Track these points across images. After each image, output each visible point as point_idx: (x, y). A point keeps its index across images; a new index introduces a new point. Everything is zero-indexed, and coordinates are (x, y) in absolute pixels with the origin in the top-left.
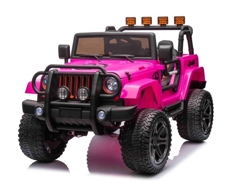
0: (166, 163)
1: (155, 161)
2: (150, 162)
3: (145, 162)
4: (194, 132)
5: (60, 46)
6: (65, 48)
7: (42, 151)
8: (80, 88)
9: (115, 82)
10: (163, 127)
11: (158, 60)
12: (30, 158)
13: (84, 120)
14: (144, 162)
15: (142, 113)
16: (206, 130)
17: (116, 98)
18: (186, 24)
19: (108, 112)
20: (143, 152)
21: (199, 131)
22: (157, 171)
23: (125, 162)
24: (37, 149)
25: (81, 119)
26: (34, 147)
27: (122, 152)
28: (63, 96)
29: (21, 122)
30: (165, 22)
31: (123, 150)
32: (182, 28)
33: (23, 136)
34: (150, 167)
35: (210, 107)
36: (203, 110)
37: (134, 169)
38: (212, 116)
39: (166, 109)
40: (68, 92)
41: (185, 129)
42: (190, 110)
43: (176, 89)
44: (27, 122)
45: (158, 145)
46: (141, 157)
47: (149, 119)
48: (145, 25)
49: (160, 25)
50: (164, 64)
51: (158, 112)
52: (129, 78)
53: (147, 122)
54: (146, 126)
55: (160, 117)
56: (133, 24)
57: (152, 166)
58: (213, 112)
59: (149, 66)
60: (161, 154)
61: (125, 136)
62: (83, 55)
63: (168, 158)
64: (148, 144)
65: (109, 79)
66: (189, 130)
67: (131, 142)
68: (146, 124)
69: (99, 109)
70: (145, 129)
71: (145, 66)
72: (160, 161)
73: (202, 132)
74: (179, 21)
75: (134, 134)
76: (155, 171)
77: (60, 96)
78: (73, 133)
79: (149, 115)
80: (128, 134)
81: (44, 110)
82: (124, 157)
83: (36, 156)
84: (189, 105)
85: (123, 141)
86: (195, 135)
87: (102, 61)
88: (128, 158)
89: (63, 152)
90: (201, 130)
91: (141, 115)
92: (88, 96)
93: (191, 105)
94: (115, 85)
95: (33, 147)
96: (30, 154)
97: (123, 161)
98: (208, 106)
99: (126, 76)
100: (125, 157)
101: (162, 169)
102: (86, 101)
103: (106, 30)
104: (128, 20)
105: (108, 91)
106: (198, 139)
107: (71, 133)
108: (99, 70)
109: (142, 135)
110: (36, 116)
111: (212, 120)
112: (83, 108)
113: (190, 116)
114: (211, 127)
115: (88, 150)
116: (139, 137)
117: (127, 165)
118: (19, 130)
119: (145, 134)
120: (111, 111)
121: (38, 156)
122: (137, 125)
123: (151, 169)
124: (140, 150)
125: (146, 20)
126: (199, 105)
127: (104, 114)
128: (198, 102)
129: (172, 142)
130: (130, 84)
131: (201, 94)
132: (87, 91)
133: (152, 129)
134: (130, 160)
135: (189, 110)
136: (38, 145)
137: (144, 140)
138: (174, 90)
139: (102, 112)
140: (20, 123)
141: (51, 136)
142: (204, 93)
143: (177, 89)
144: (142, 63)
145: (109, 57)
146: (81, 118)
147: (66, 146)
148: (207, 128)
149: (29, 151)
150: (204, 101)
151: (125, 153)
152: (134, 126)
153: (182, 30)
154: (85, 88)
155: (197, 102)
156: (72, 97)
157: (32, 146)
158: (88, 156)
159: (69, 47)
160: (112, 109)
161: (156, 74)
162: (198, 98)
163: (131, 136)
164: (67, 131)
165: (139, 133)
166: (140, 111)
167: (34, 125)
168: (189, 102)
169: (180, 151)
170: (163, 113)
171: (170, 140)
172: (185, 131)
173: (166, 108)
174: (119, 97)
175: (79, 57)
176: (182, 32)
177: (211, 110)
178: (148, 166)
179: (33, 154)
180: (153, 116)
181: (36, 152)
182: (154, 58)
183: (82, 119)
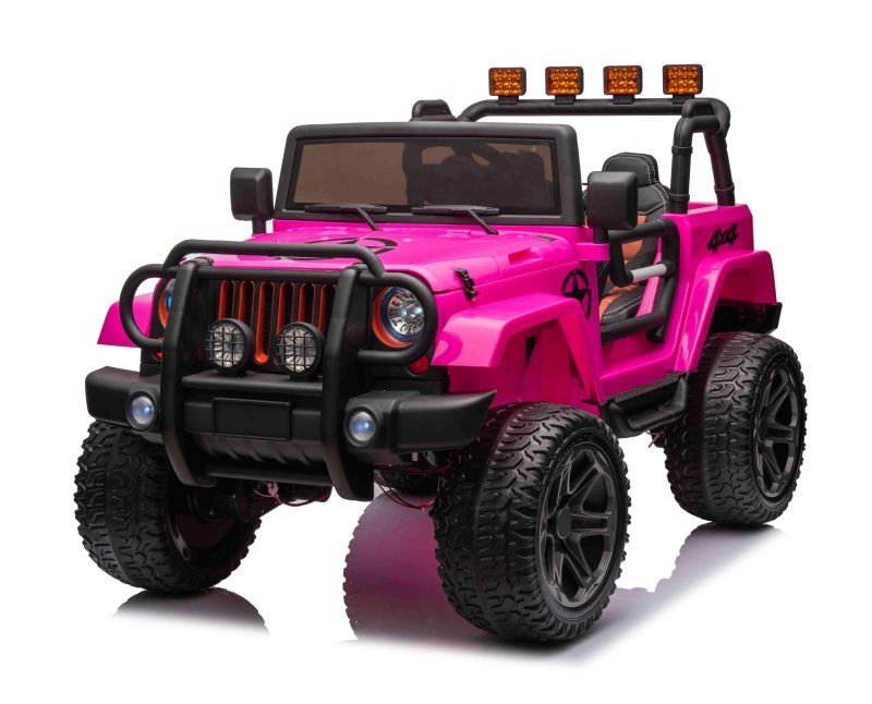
0: (605, 606)
1: (563, 596)
2: (538, 600)
3: (523, 600)
4: (728, 491)
5: (235, 172)
6: (253, 181)
7: (159, 557)
8: (289, 328)
9: (417, 306)
10: (595, 472)
11: (586, 227)
12: (118, 578)
13: (300, 442)
14: (518, 601)
15: (516, 421)
16: (775, 485)
17: (418, 364)
18: (707, 93)
19: (385, 415)
20: (512, 564)
21: (744, 487)
22: (570, 633)
23: (452, 597)
24: (140, 549)
25: (290, 439)
26: (131, 540)
27: (439, 564)
28: (227, 356)
29: (86, 451)
30: (629, 86)
31: (444, 555)
32: (688, 106)
33: (92, 501)
34: (542, 620)
35: (794, 401)
36: (765, 412)
37: (483, 625)
38: (802, 431)
39: (613, 405)
40: (245, 339)
41: (694, 481)
42: (714, 411)
43: (659, 333)
44: (104, 451)
45: (578, 537)
46: (508, 581)
47: (540, 443)
48: (556, 95)
49: (611, 97)
50: (606, 239)
51: (573, 417)
52: (469, 293)
53: (530, 452)
54: (528, 469)
55: (584, 436)
56: (516, 92)
57: (550, 613)
58: (803, 417)
59: (549, 246)
60: (588, 570)
61: (450, 503)
62: (317, 206)
63: (615, 585)
64: (534, 533)
65: (393, 294)
66: (709, 484)
67: (470, 527)
68: (527, 459)
69: (353, 403)
70: (520, 479)
71: (534, 249)
72: (584, 596)
73: (758, 492)
74: (681, 82)
75: (483, 495)
76: (560, 633)
77: (218, 356)
78: (273, 492)
79: (538, 429)
80: (459, 498)
81: (160, 404)
82: (448, 583)
83: (136, 572)
84: (711, 391)
85: (444, 524)
86: (731, 503)
87: (385, 230)
88: (460, 584)
89: (242, 561)
90: (754, 483)
91: (510, 429)
92: (316, 356)
93: (715, 390)
94: (418, 315)
95: (127, 540)
96: (116, 566)
97: (446, 597)
98: (786, 395)
99: (456, 284)
100: (449, 580)
101: (588, 627)
102: (310, 375)
103: (414, 115)
104: (497, 77)
105: (391, 337)
106: (742, 519)
107: (265, 490)
108: (358, 261)
109: (510, 501)
110: (130, 428)
111: (801, 446)
112: (297, 399)
113: (712, 433)
114: (795, 473)
115: (348, 551)
116: (502, 510)
117: (459, 608)
118: (78, 479)
119: (520, 497)
120: (395, 414)
121: (146, 572)
122: (493, 463)
123: (544, 625)
124: (503, 557)
125: (562, 80)
126: (747, 390)
127: (369, 422)
128: (744, 382)
129: (630, 529)
130: (470, 315)
131: (754, 352)
132: (314, 337)
133: (549, 478)
134: (469, 593)
135: (708, 409)
136: (143, 531)
137: (517, 518)
138: (653, 334)
139: (364, 415)
140: (81, 452)
141: (196, 501)
142: (768, 347)
143: (664, 333)
144: (525, 235)
145: (410, 214)
146: (290, 436)
147: (252, 539)
148: (780, 476)
149: (112, 555)
150: (766, 377)
151: (449, 567)
152: (484, 467)
153: (684, 116)
154: (306, 328)
155: (740, 382)
156: (261, 359)
157: (121, 537)
158: (346, 573)
159: (268, 175)
160: (401, 406)
161: (578, 277)
162: (745, 366)
163: (472, 504)
164: (251, 485)
165: (500, 494)
166: (509, 413)
167: (130, 458)
168: (710, 379)
169: (678, 561)
170: (595, 421)
171: (624, 519)
172: (695, 488)
173: (613, 401)
174: (430, 360)
175: (302, 212)
176: (687, 123)
177: (795, 409)
178: (535, 614)
179: (126, 565)
180: (554, 432)
181: (139, 559)
182: (571, 219)
183: (293, 441)
